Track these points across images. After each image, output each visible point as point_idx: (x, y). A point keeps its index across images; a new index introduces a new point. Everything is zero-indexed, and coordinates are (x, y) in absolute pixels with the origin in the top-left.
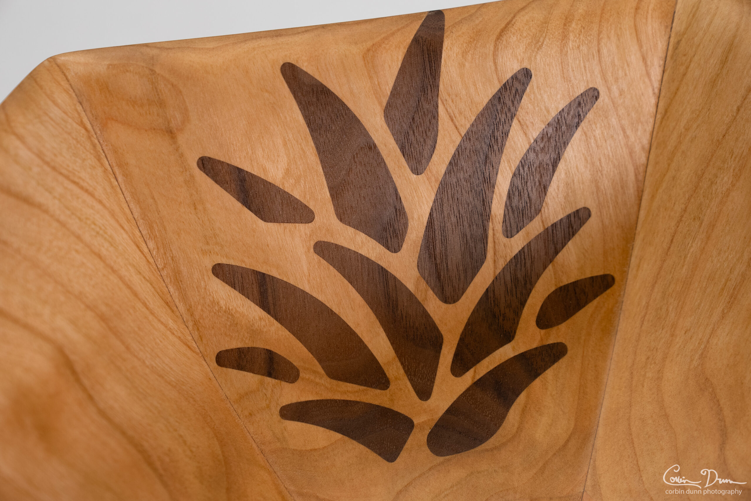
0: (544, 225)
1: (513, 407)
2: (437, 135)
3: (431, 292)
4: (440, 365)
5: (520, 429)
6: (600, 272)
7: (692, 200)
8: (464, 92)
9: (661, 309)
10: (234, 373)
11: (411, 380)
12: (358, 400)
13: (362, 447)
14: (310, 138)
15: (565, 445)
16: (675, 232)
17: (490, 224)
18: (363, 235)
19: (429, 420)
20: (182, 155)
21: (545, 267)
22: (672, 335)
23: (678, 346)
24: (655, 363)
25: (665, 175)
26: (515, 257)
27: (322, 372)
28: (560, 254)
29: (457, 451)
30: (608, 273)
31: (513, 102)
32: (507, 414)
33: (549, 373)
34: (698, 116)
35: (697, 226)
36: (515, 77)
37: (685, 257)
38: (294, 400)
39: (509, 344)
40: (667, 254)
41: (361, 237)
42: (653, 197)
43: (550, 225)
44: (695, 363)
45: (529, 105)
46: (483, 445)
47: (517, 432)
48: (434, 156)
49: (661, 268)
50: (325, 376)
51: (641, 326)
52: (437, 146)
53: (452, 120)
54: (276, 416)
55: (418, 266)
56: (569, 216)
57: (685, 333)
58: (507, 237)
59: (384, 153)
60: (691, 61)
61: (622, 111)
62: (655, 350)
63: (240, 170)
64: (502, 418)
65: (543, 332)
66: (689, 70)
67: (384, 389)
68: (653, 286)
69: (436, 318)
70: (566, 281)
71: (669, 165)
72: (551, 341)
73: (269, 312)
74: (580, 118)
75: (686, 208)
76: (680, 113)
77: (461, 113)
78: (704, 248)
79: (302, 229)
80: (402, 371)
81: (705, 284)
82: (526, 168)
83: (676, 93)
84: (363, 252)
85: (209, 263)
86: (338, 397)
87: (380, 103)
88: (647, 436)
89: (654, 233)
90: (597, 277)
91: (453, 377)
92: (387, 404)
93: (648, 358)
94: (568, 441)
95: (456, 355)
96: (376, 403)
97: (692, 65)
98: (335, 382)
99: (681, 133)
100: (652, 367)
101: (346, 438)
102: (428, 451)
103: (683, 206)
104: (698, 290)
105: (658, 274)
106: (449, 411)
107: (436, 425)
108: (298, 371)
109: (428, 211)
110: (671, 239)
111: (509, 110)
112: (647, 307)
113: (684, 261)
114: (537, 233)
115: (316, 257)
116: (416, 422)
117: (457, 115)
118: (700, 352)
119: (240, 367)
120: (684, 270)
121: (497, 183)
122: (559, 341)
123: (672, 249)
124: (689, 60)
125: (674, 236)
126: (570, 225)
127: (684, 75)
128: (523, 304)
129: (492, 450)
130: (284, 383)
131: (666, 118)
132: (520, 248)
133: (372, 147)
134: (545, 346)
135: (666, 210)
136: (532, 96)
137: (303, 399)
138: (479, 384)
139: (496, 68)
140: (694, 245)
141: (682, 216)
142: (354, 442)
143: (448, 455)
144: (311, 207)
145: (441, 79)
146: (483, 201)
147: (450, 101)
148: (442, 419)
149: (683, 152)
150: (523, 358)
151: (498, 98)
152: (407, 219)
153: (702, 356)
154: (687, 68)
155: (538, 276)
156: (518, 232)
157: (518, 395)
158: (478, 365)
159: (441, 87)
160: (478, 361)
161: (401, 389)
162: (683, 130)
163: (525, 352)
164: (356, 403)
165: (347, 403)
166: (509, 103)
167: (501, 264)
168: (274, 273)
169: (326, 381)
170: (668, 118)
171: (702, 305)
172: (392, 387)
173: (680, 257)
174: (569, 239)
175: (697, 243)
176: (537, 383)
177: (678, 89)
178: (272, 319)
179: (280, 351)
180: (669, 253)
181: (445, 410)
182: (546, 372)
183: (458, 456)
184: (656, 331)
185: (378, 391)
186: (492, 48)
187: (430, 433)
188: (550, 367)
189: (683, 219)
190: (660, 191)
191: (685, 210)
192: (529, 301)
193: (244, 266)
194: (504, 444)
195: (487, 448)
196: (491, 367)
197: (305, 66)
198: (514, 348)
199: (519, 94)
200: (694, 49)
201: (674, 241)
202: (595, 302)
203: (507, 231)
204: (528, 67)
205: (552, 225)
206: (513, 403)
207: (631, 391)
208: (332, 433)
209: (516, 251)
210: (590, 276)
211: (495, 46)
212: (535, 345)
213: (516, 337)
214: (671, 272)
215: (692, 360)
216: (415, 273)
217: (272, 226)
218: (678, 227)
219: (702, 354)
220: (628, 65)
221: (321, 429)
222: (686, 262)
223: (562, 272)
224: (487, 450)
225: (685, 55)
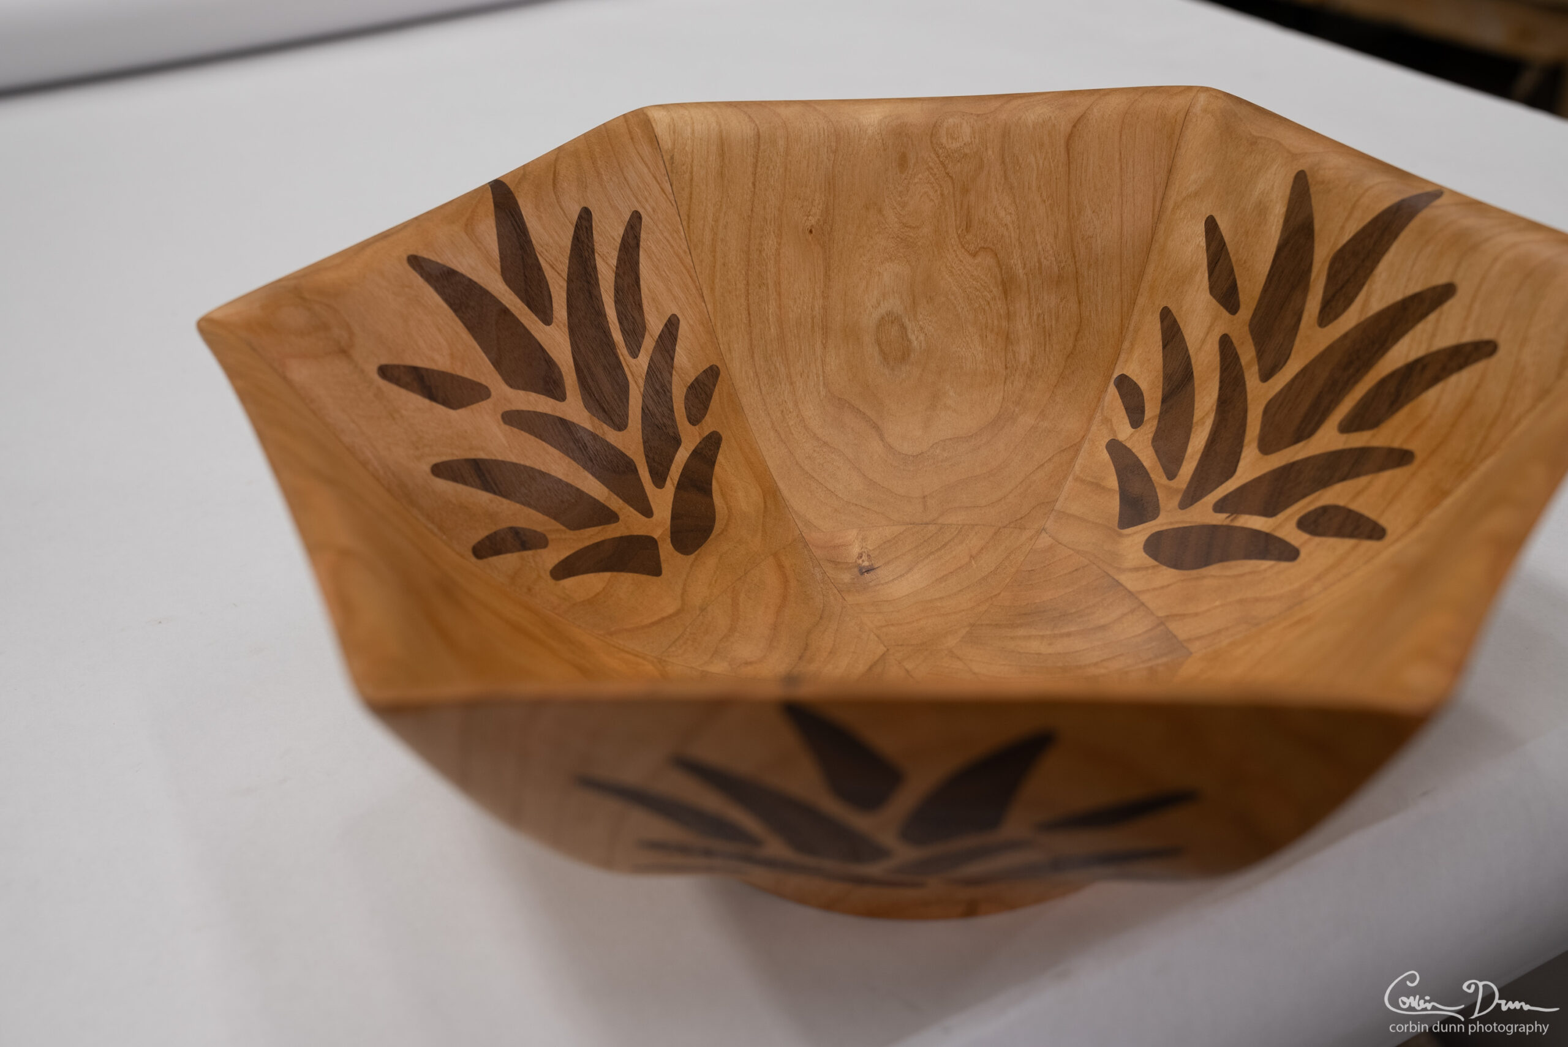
0: (654, 339)
1: (714, 495)
2: (548, 285)
3: (605, 426)
4: (644, 485)
5: (729, 509)
6: (706, 366)
7: (750, 273)
8: (551, 241)
9: (770, 371)
10: (494, 560)
11: (631, 506)
12: (603, 538)
13: (631, 575)
14: (457, 319)
15: (766, 507)
16: (748, 305)
17: (618, 351)
18: (534, 394)
19: (664, 531)
20: (362, 371)
21: (671, 375)
22: (792, 384)
23: (801, 389)
24: (790, 412)
25: (714, 267)
26: (648, 372)
27: (563, 528)
28: (675, 360)
29: (699, 546)
30: (712, 364)
31: (588, 238)
32: (713, 502)
33: (720, 458)
34: (721, 205)
35: (765, 291)
36: (580, 217)
37: (768, 320)
38: (556, 561)
39: (681, 447)
40: (750, 326)
41: (533, 396)
42: (712, 289)
43: (657, 337)
44: (823, 393)
45: (600, 238)
46: (714, 532)
47: (729, 512)
48: (554, 305)
49: (751, 340)
50: (568, 531)
51: (761, 393)
52: (553, 295)
53: (553, 268)
54: (551, 582)
55: (585, 407)
56: (666, 325)
57: (801, 377)
58: (635, 358)
59: (516, 313)
60: (692, 166)
61: (661, 226)
62: (784, 402)
63: (415, 369)
64: (712, 506)
65: (697, 427)
66: (694, 173)
67: (617, 522)
68: (752, 357)
69: (620, 446)
70: (690, 380)
71: (714, 257)
72: (706, 433)
73: (494, 493)
74: (637, 238)
75: (748, 282)
76: (703, 211)
77: (556, 260)
78: (780, 304)
79: (485, 404)
80: (621, 501)
81: (796, 331)
82: (621, 293)
83: (691, 198)
84: (540, 409)
85: (425, 467)
86: (587, 543)
87: (496, 269)
88: (821, 466)
89: (729, 317)
90: (707, 369)
91: (659, 490)
92: (626, 533)
93: (782, 412)
94: (765, 503)
95: (651, 472)
96: (618, 535)
97: (695, 169)
98: (577, 532)
99: (712, 226)
100: (789, 416)
101: (615, 574)
102: (680, 555)
103: (745, 282)
104: (793, 338)
105: (751, 346)
106: (673, 518)
107: (672, 533)
108: (544, 536)
109: (570, 355)
110: (747, 312)
111: (588, 246)
112: (757, 375)
113: (769, 324)
114: (652, 347)
115: (507, 427)
116: (656, 537)
117: (555, 263)
118: (822, 384)
119: (498, 552)
120: (773, 330)
121: (607, 313)
122: (711, 430)
123: (752, 319)
124: (689, 167)
125: (748, 309)
126: (671, 333)
127: (692, 180)
128: (672, 410)
129: (722, 533)
130: (539, 551)
131: (691, 221)
132: (647, 365)
133: (505, 311)
134: (705, 438)
135: (730, 292)
136: (598, 229)
137: (563, 557)
138: (680, 487)
139: (564, 213)
140: (770, 307)
141: (748, 290)
142: (622, 574)
143: (696, 551)
144: (484, 383)
145: (530, 234)
146: (604, 332)
147: (545, 252)
148: (672, 525)
149: (722, 240)
150: (695, 453)
151: (576, 238)
152: (559, 368)
153: (825, 385)
154: (691, 173)
155: (670, 383)
156: (639, 351)
157: (711, 484)
158: (670, 473)
159: (534, 242)
160: (669, 470)
161: (629, 516)
162: (713, 223)
163: (696, 448)
164: (603, 542)
165: (597, 545)
166: (586, 241)
167: (641, 383)
168: (482, 455)
169: (570, 534)
170: (693, 220)
171: (803, 348)
172: (621, 517)
173: (764, 321)
174: (675, 345)
175: (772, 304)
176: (717, 468)
177: (691, 194)
178: (500, 498)
179: (521, 523)
180: (751, 325)
181: (670, 518)
182: (718, 458)
183: (703, 548)
184: (776, 388)
185: (614, 525)
186: (554, 197)
187: (671, 540)
188: (718, 453)
189: (750, 292)
190: (717, 280)
191: (748, 284)
192: (675, 407)
193: (455, 458)
194: (727, 525)
195: (717, 533)
196: (680, 471)
197: (424, 254)
198: (686, 449)
199: (589, 229)
200: (690, 156)
201: (751, 312)
202: (716, 390)
203: (631, 352)
204: (586, 206)
205: (659, 337)
206: (711, 491)
207: (785, 443)
208: (601, 574)
209: (646, 367)
210: (702, 370)
211: (555, 193)
212: (698, 440)
213: (683, 439)
214: (762, 338)
215: (819, 393)
216: (586, 413)
217: (462, 412)
218: (748, 300)
219: (824, 384)
220: (648, 186)
221: (592, 575)
222: (771, 323)
223: (684, 374)
224: (719, 535)
225: (684, 165)
